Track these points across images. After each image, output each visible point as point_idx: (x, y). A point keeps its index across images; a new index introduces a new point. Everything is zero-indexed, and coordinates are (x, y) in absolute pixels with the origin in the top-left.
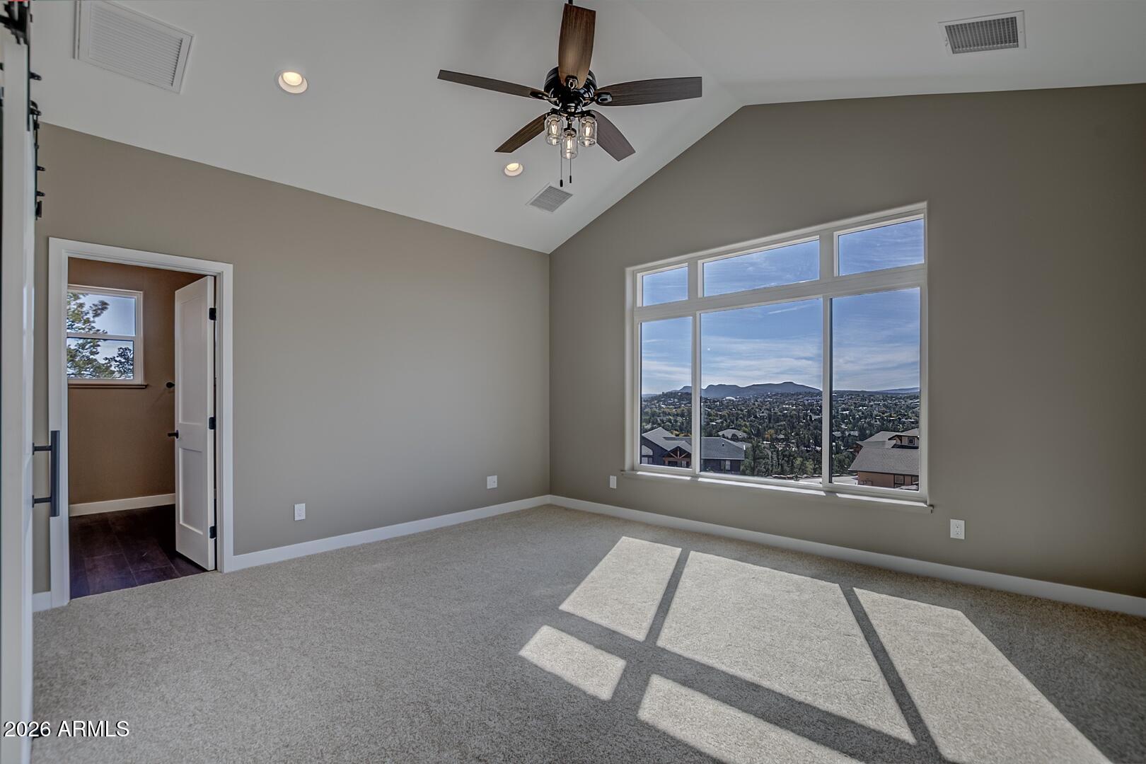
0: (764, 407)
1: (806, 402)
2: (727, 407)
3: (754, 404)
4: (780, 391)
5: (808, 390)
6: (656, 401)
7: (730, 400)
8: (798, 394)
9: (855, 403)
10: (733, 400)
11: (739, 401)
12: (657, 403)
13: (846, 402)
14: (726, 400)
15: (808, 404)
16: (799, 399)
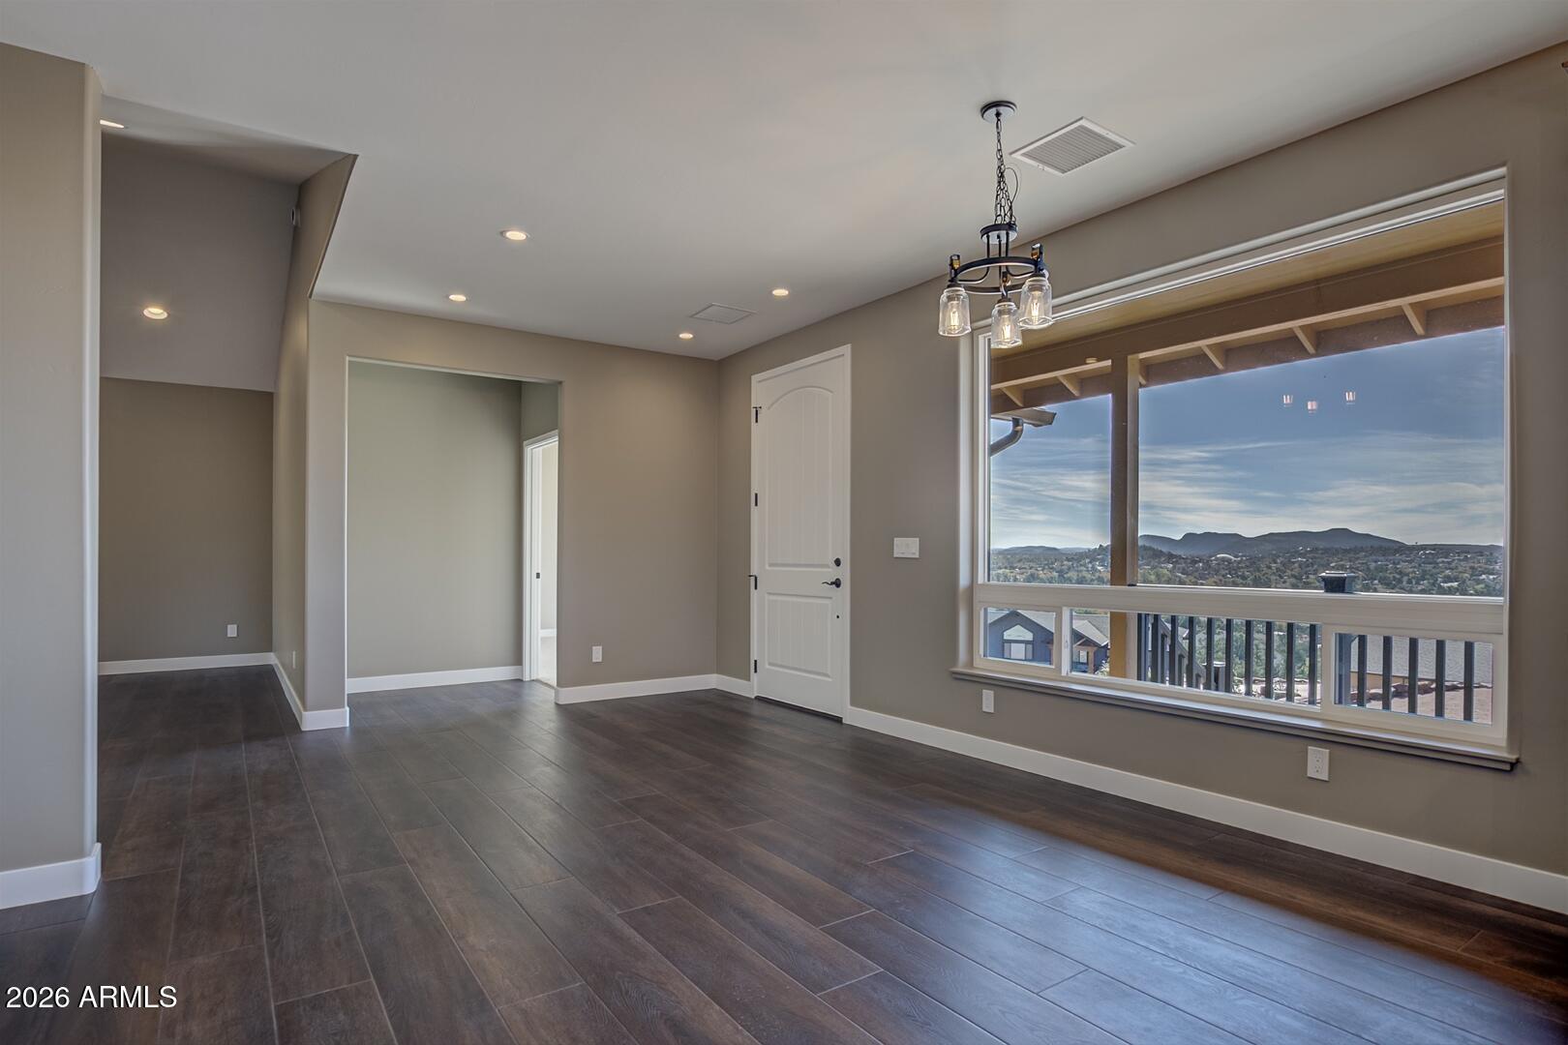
0: (1289, 572)
1: (1373, 565)
2: (1217, 572)
3: (1270, 568)
4: (1321, 545)
5: (1376, 544)
6: (1087, 560)
7: (1223, 560)
8: (1356, 550)
9: (1472, 568)
10: (1229, 561)
11: (1240, 562)
12: (1090, 562)
13: (1453, 565)
14: (1217, 559)
15: (1376, 569)
16: (1358, 558)
